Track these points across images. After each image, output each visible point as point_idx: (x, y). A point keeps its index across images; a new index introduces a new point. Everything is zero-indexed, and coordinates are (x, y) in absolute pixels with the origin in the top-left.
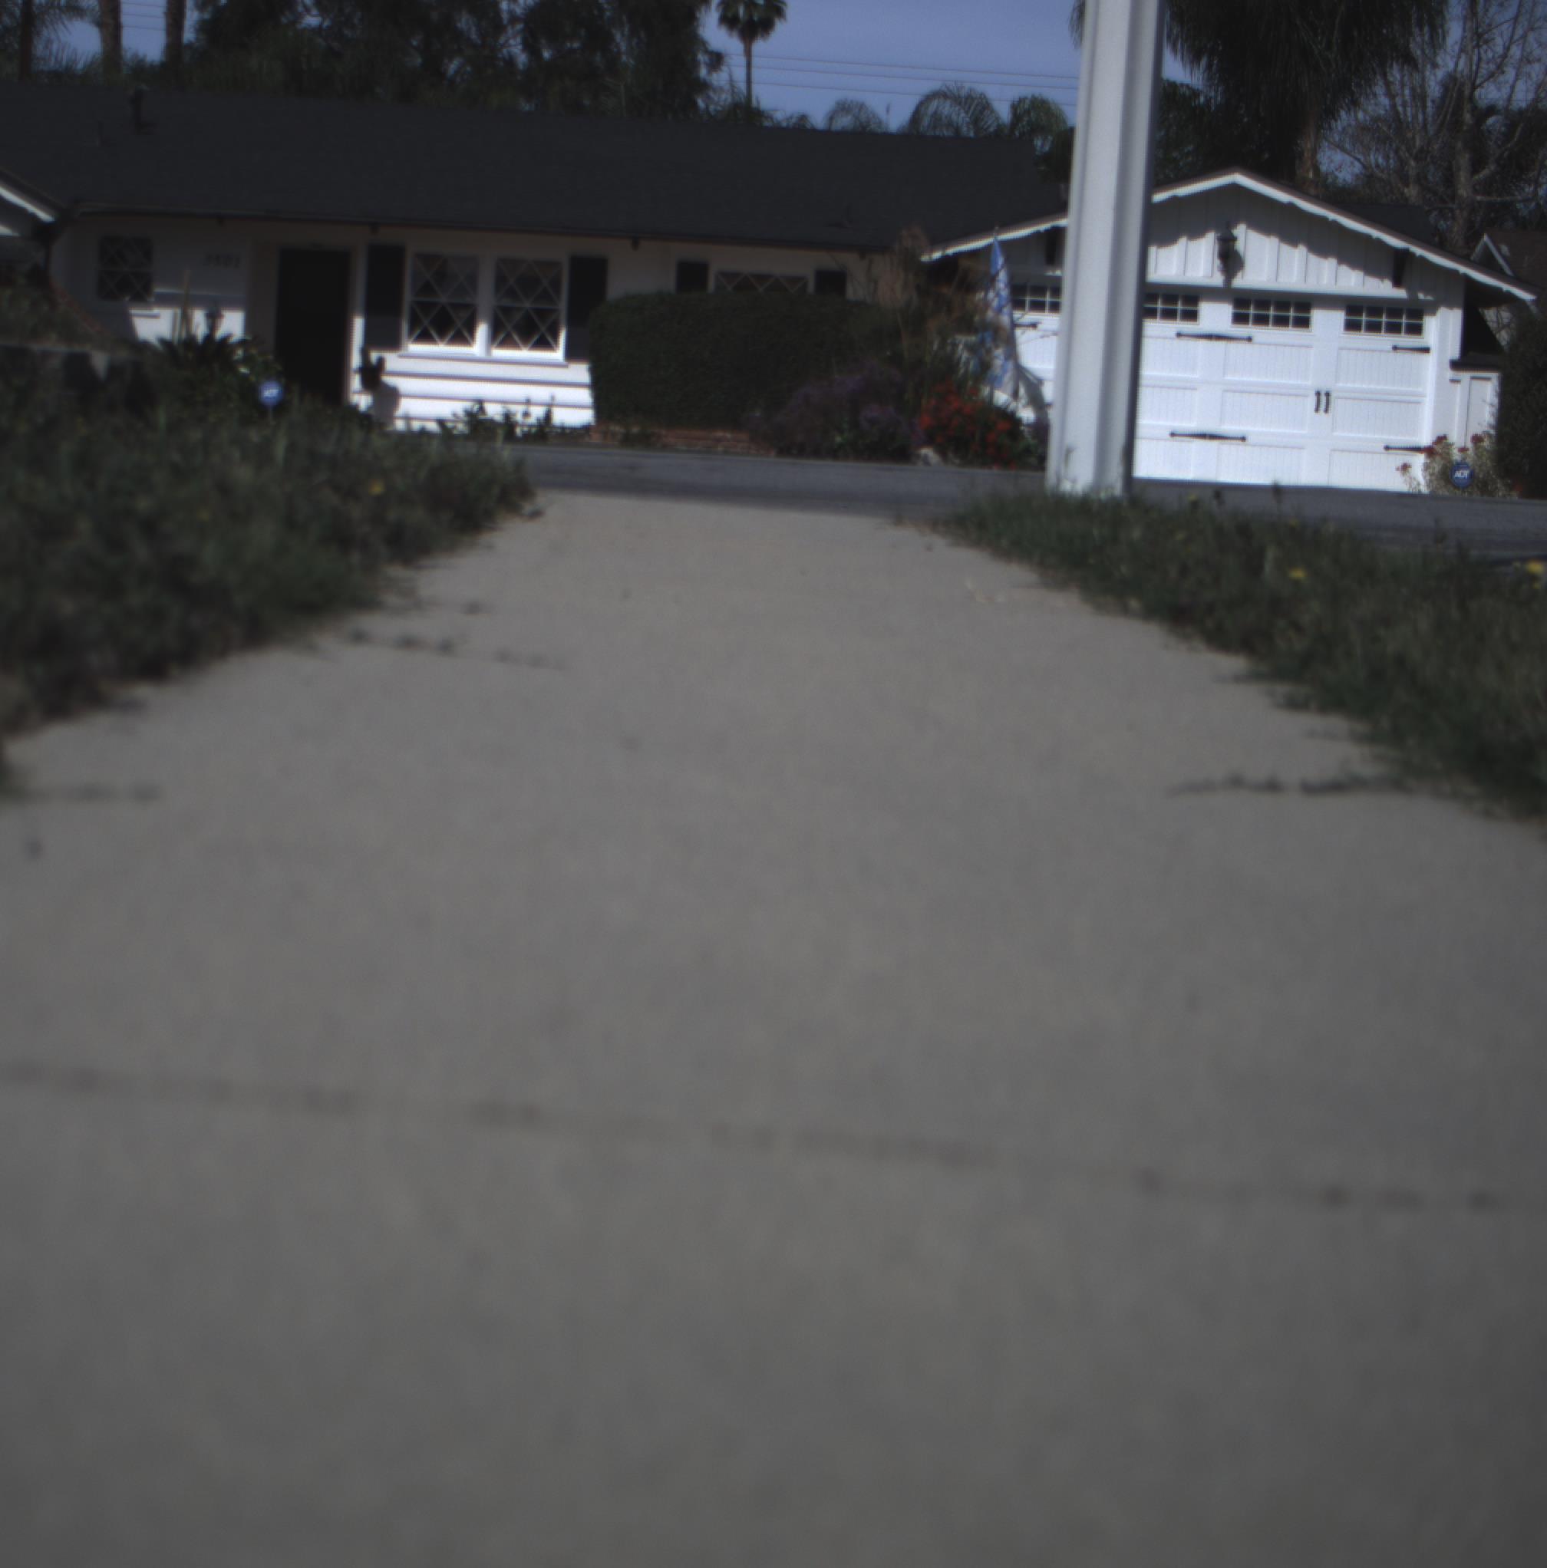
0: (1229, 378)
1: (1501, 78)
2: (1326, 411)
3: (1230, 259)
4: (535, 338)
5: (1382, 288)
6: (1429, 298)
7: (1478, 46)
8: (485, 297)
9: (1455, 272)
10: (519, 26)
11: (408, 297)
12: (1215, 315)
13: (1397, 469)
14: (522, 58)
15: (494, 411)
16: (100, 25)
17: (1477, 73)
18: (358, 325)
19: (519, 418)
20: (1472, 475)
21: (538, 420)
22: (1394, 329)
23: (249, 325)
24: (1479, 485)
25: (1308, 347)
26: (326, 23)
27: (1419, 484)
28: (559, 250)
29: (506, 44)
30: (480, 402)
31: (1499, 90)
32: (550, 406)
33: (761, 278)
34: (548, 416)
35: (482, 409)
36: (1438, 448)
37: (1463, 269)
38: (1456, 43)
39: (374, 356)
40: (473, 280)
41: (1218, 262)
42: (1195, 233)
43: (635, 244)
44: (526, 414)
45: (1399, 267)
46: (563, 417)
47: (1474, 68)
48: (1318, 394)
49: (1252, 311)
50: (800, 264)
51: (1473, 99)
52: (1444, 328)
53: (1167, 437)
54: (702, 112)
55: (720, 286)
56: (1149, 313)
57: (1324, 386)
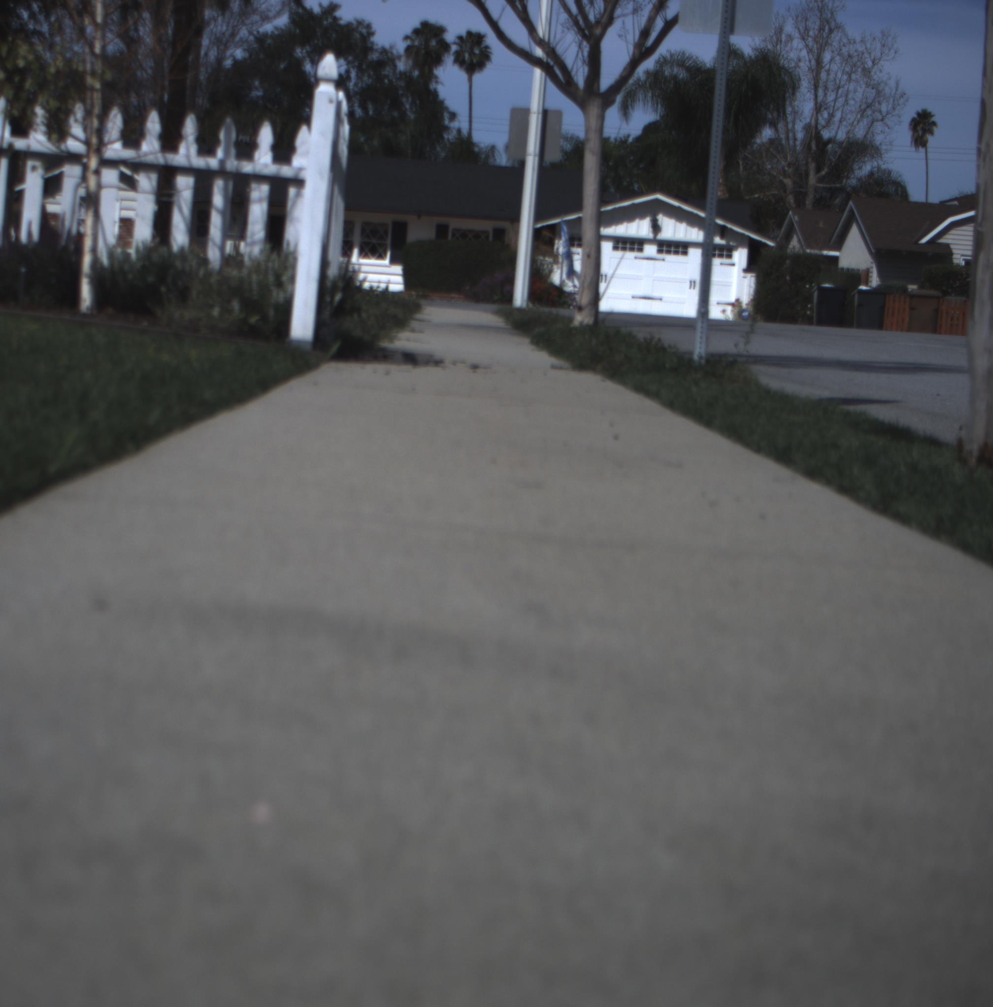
0: (656, 275)
1: (831, 127)
2: (694, 289)
3: (656, 228)
4: (377, 255)
6: (735, 245)
8: (357, 238)
9: (742, 235)
12: (650, 250)
13: (721, 312)
14: (359, 112)
17: (818, 125)
19: (375, 288)
20: (749, 314)
21: (383, 289)
22: (722, 256)
24: (753, 318)
25: (687, 263)
27: (729, 318)
28: (388, 219)
32: (389, 282)
33: (471, 232)
36: (736, 304)
37: (747, 233)
40: (352, 230)
41: (651, 229)
42: (642, 216)
43: (419, 217)
45: (723, 232)
46: (393, 288)
48: (691, 282)
49: (665, 249)
50: (486, 226)
51: (818, 137)
52: (741, 256)
53: (631, 298)
54: (446, 140)
55: (453, 235)
56: (624, 249)
57: (693, 279)
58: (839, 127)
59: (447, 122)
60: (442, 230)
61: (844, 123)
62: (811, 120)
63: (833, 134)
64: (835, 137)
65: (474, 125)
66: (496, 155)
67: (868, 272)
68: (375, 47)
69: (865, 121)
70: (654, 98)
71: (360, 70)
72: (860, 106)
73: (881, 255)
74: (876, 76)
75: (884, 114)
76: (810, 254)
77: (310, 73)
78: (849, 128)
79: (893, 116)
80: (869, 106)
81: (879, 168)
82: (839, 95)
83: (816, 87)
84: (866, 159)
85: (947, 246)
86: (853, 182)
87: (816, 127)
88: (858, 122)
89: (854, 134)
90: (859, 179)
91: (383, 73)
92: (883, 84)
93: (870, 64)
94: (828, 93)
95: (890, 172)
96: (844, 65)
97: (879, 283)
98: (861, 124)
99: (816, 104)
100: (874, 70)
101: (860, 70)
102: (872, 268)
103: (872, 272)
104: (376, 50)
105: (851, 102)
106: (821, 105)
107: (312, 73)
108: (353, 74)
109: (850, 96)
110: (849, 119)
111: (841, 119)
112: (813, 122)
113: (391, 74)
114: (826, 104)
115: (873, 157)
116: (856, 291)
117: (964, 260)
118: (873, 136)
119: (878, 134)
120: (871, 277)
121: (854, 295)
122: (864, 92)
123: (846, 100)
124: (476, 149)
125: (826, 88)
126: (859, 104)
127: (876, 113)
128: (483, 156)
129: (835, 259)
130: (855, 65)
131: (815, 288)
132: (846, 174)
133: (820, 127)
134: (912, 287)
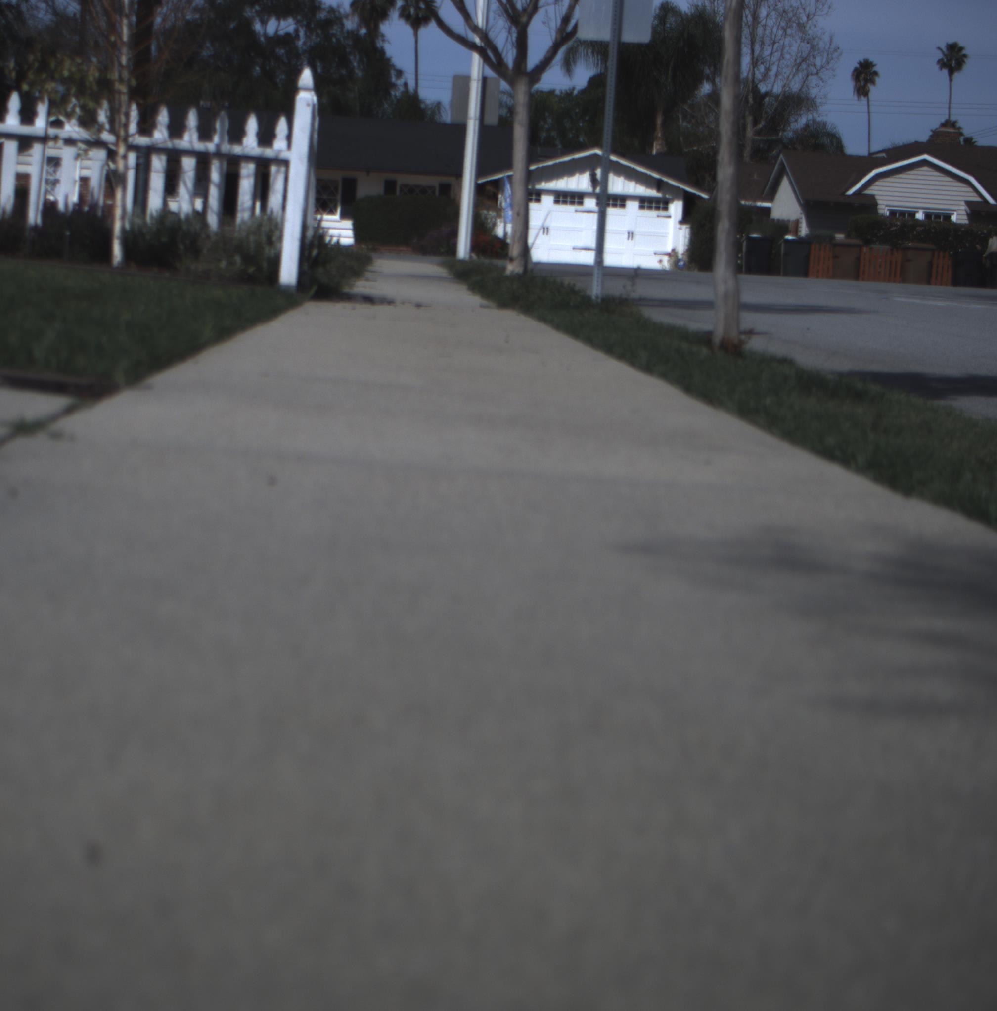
2: (632, 239)
3: (595, 181)
4: (329, 211)
5: (652, 193)
6: (670, 197)
9: (678, 188)
12: (589, 203)
13: (658, 262)
20: (685, 264)
22: (657, 208)
24: (687, 267)
25: (625, 215)
27: (666, 267)
28: (337, 175)
32: (340, 237)
33: (418, 187)
34: (338, 242)
36: (672, 254)
37: (682, 186)
41: (590, 183)
42: (582, 171)
43: (368, 173)
45: (659, 185)
46: (344, 242)
48: (629, 233)
50: (433, 181)
51: (755, 90)
52: (676, 208)
53: (571, 250)
54: (393, 97)
55: (401, 190)
56: (565, 202)
57: (632, 230)
58: (775, 82)
59: (393, 79)
60: (390, 186)
61: (780, 77)
62: (748, 74)
63: (769, 87)
64: (772, 91)
65: (420, 82)
66: (441, 111)
67: (797, 223)
68: (323, 6)
69: (800, 76)
70: (595, 54)
71: (308, 27)
72: (796, 60)
73: (810, 206)
74: (811, 31)
75: (819, 68)
76: (745, 206)
77: (259, 32)
78: (785, 81)
79: (827, 69)
80: (804, 60)
81: (814, 120)
82: (775, 50)
83: (753, 43)
84: (802, 112)
85: (872, 197)
86: (789, 134)
87: (753, 81)
88: (794, 76)
89: (790, 87)
90: (795, 132)
91: (331, 32)
92: (817, 39)
93: (805, 19)
94: (765, 48)
95: (825, 124)
96: (779, 20)
97: (808, 233)
98: (796, 78)
99: (753, 58)
100: (808, 26)
101: (795, 25)
102: (801, 218)
103: (801, 223)
104: (324, 9)
105: (787, 57)
106: (757, 60)
107: (262, 32)
108: (302, 33)
109: (785, 51)
110: (785, 73)
111: (777, 73)
112: (750, 76)
113: (338, 33)
114: (763, 59)
115: (808, 110)
116: (782, 241)
117: (888, 210)
118: (809, 89)
119: (813, 87)
120: (801, 227)
121: (781, 245)
122: (799, 47)
123: (782, 55)
124: (423, 106)
125: (762, 43)
126: (794, 58)
127: (810, 66)
128: (429, 112)
129: (768, 210)
130: (790, 20)
131: (744, 238)
132: (782, 126)
133: (757, 82)
134: (840, 237)
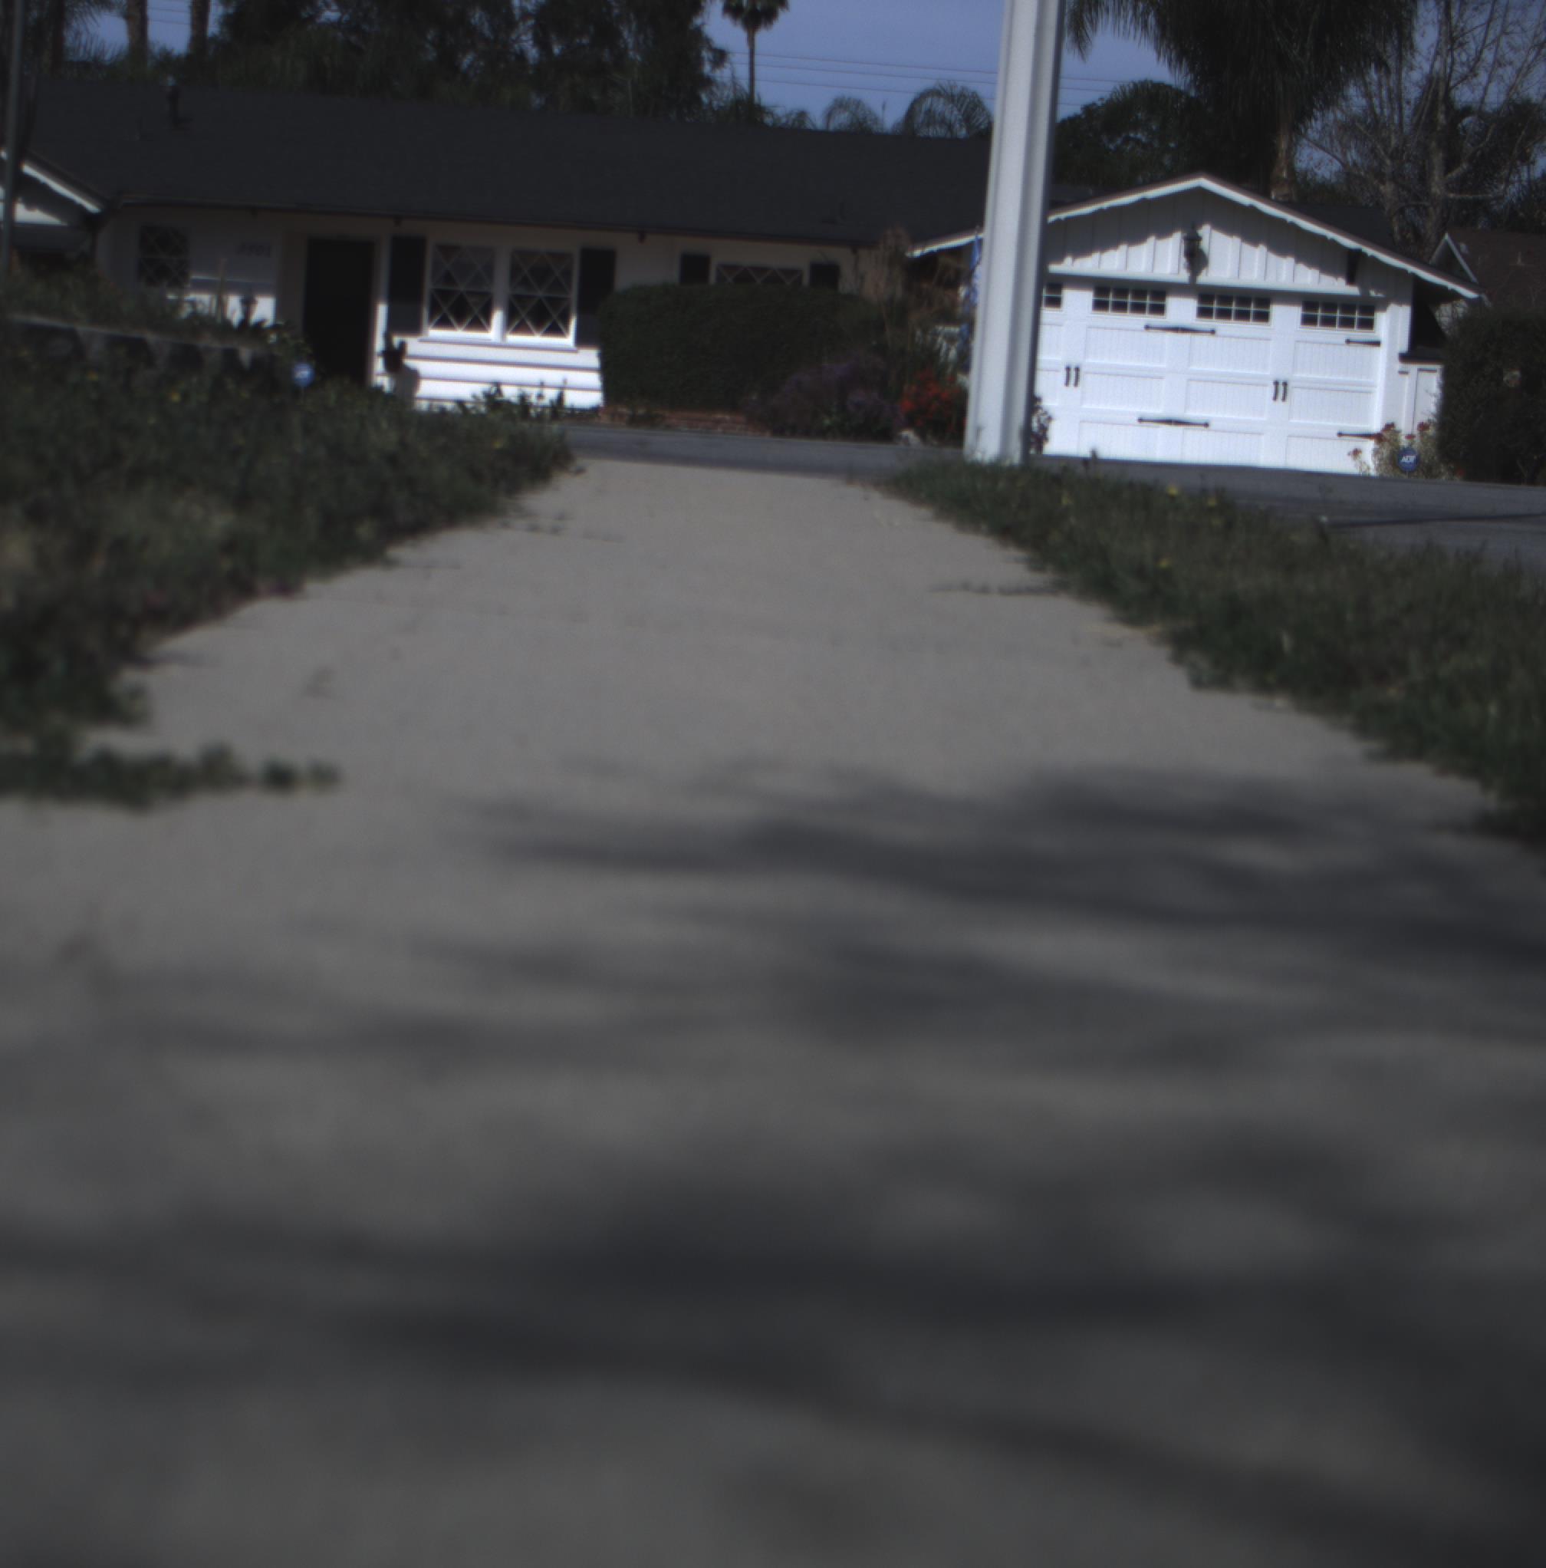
0: (1195, 368)
1: (1475, 81)
2: (1284, 399)
3: (1195, 257)
4: (548, 325)
5: (1337, 286)
6: (1380, 295)
7: (1451, 50)
8: (501, 286)
9: (1404, 272)
10: (531, 22)
11: (428, 286)
12: (1182, 309)
13: (1349, 454)
14: (533, 53)
15: (510, 393)
16: (128, 17)
17: (1450, 76)
18: (382, 311)
19: (533, 399)
20: (1417, 460)
21: (551, 402)
22: (1347, 323)
23: (279, 310)
24: (1424, 469)
25: (1268, 339)
26: (346, 17)
27: (1369, 468)
28: (570, 243)
29: (518, 40)
30: (497, 384)
31: (1473, 92)
32: (562, 388)
33: (760, 270)
34: (560, 399)
35: (499, 392)
36: (1386, 435)
37: (1411, 269)
38: (1432, 46)
39: (396, 340)
40: (489, 270)
41: (1184, 260)
42: (1163, 232)
43: (642, 237)
44: (540, 396)
45: (1352, 266)
46: (575, 399)
47: (1448, 70)
48: (1276, 383)
49: (1215, 306)
50: (798, 258)
52: (1394, 323)
53: (1136, 422)
54: (705, 106)
55: (721, 278)
56: (1120, 307)
57: (1282, 376)
60: (694, 267)
63: (1478, 93)
64: (1481, 100)
78: (1511, 81)
86: (1512, 191)
87: (1445, 82)
89: (1521, 93)
99: (1445, 32)
110: (1512, 63)
112: (1439, 71)
133: (1452, 81)
